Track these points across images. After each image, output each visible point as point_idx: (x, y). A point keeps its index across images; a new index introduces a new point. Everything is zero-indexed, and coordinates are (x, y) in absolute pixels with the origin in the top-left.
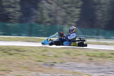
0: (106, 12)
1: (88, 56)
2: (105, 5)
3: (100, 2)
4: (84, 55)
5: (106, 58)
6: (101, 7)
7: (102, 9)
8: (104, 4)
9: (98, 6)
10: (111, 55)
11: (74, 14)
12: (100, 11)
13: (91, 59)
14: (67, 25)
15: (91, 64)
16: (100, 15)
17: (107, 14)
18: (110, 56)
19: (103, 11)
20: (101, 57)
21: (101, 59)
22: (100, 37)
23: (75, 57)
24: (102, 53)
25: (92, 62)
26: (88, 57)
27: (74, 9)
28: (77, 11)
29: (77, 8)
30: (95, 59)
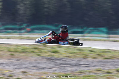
0: (29, 5)
4: (6, 51)
5: (29, 52)
7: (24, 2)
12: (22, 4)
13: (12, 55)
15: (13, 60)
16: (22, 8)
17: (30, 7)
18: (33, 51)
19: (25, 4)
20: (23, 52)
21: (22, 54)
22: (23, 31)
24: (24, 48)
25: (14, 57)
26: (9, 53)
30: (16, 54)
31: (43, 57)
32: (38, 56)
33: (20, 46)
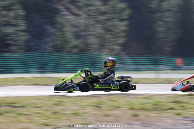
0: (172, 24)
1: (132, 109)
2: (169, 13)
3: (162, 7)
4: (126, 108)
5: (164, 110)
6: (163, 17)
7: (165, 19)
8: (168, 10)
9: (157, 15)
10: (173, 105)
11: (117, 30)
12: (161, 23)
13: (136, 116)
14: (107, 50)
15: (136, 125)
16: (161, 29)
17: (173, 27)
18: (170, 107)
19: (166, 22)
20: (155, 109)
21: (153, 114)
23: (109, 113)
24: (157, 102)
25: (138, 120)
26: (132, 112)
27: (116, 22)
28: (122, 26)
29: (122, 20)
30: (143, 114)
31: (186, 117)
32: (178, 117)
33: (151, 99)
